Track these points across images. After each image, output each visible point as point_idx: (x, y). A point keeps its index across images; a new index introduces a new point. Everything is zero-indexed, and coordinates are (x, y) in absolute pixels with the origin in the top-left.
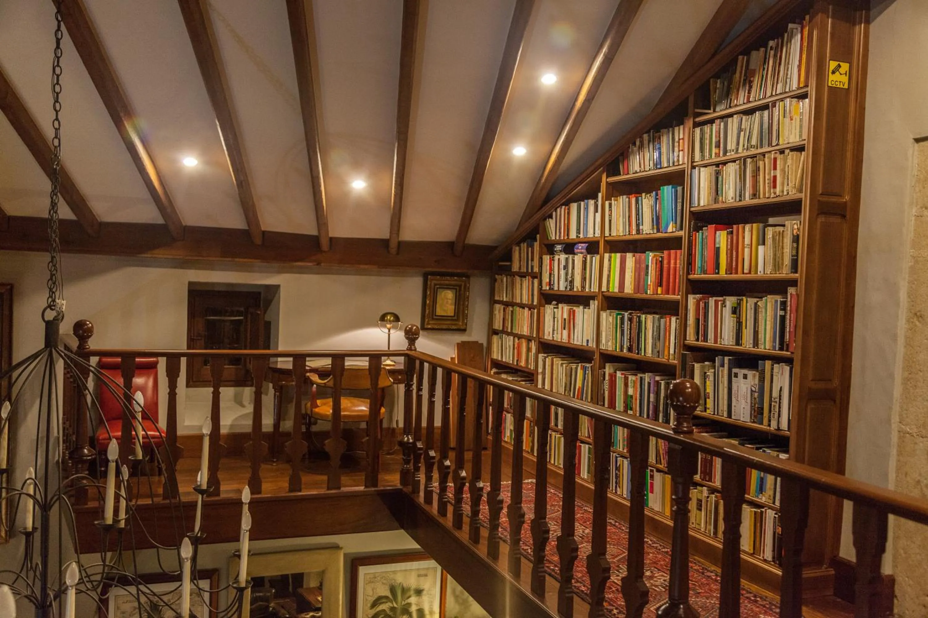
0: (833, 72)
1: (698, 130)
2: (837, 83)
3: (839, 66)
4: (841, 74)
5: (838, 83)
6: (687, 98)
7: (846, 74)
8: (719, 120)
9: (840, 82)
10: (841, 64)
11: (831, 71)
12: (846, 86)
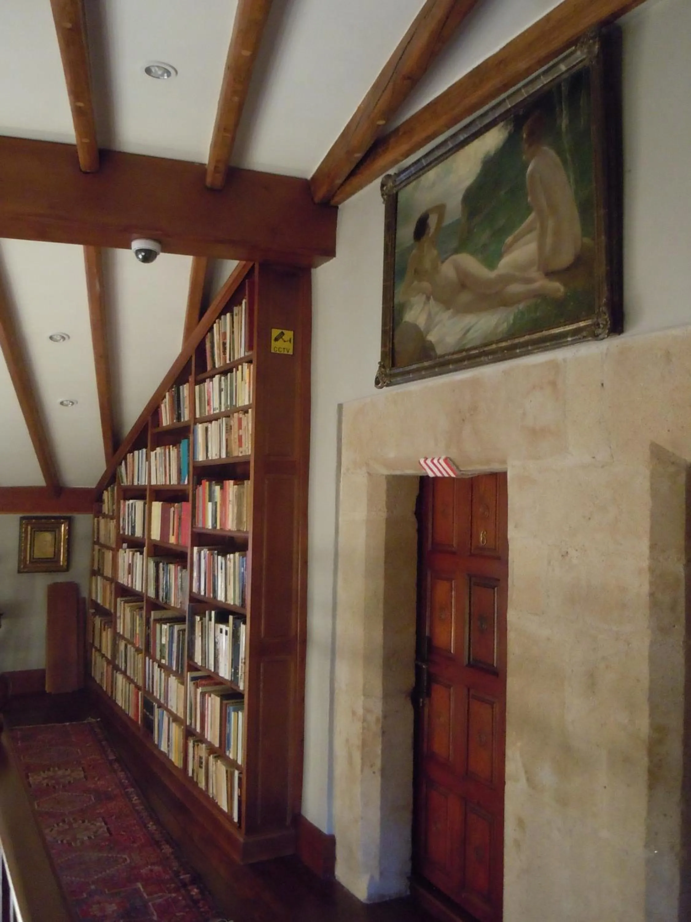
0: (276, 339)
1: (197, 387)
2: (280, 350)
3: (282, 334)
4: (285, 341)
5: (282, 350)
6: (192, 356)
7: (290, 341)
8: (209, 379)
9: (284, 349)
10: (284, 331)
11: (273, 338)
12: (291, 352)
